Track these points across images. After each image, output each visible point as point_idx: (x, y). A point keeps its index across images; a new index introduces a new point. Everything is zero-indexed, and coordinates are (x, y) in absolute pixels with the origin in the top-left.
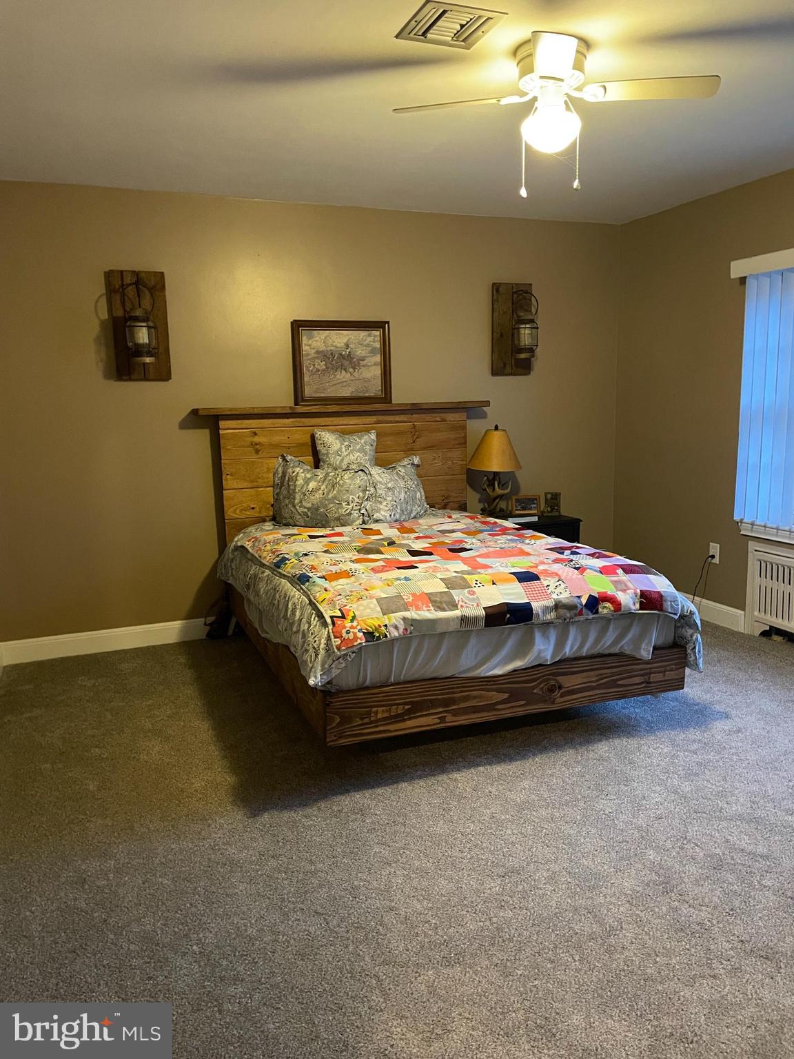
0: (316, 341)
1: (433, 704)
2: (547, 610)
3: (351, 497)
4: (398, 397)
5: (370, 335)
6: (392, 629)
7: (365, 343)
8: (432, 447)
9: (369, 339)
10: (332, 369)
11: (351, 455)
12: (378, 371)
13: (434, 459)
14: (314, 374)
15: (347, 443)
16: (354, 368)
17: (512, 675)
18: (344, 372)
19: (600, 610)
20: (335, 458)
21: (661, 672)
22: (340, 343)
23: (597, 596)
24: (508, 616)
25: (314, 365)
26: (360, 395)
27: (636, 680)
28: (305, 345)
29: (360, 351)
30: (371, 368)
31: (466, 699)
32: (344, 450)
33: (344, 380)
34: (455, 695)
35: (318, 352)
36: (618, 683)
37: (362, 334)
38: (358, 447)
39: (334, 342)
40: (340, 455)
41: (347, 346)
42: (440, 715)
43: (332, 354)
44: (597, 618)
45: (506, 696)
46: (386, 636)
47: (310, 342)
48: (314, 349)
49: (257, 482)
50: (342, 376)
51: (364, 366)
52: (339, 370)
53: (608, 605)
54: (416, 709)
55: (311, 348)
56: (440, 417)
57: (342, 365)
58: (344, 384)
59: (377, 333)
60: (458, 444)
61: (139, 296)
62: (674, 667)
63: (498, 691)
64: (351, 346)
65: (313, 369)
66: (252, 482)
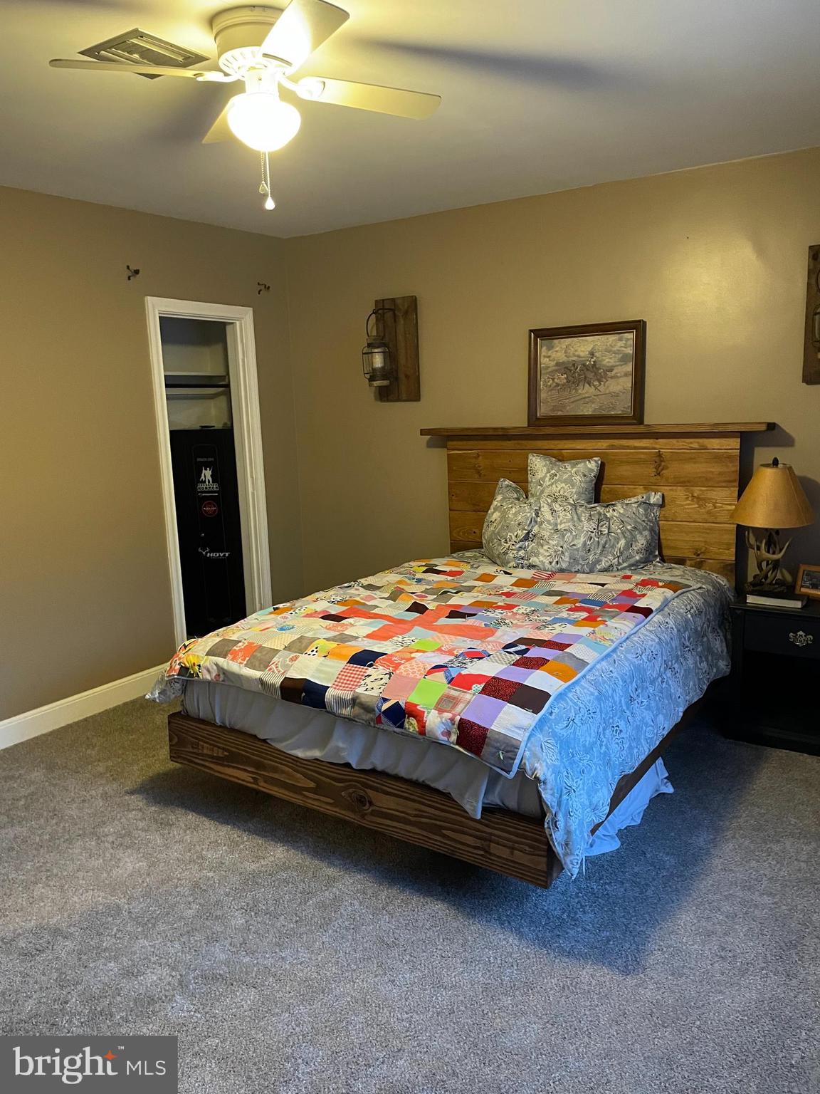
0: (557, 351)
1: (247, 761)
2: (342, 702)
3: (509, 534)
4: (653, 416)
5: (620, 340)
6: (205, 672)
7: (615, 349)
8: (684, 482)
9: (621, 344)
10: (573, 382)
11: (554, 486)
12: (628, 383)
13: (687, 499)
14: (552, 390)
15: (553, 471)
16: (599, 381)
17: (314, 763)
18: (587, 385)
19: (406, 725)
20: (536, 487)
21: (509, 847)
22: (584, 351)
23: (403, 706)
24: (304, 694)
25: (553, 379)
26: (604, 412)
27: (470, 840)
28: (544, 356)
29: (607, 360)
30: (621, 380)
31: (275, 770)
32: (547, 479)
33: (587, 395)
34: (266, 761)
35: (558, 364)
36: (444, 832)
37: (611, 339)
38: (566, 476)
39: (576, 351)
40: (541, 485)
41: (592, 354)
42: (254, 776)
43: (574, 365)
44: (402, 734)
45: (312, 785)
46: (198, 676)
47: (550, 353)
48: (554, 360)
49: (479, 505)
50: (586, 390)
51: (612, 378)
52: (581, 384)
53: (413, 721)
54: (232, 759)
55: (550, 360)
56: (698, 443)
57: (585, 377)
58: (587, 400)
59: (630, 336)
60: (725, 481)
61: (395, 321)
62: (527, 848)
63: (305, 775)
64: (596, 354)
65: (552, 384)
66: (474, 505)
